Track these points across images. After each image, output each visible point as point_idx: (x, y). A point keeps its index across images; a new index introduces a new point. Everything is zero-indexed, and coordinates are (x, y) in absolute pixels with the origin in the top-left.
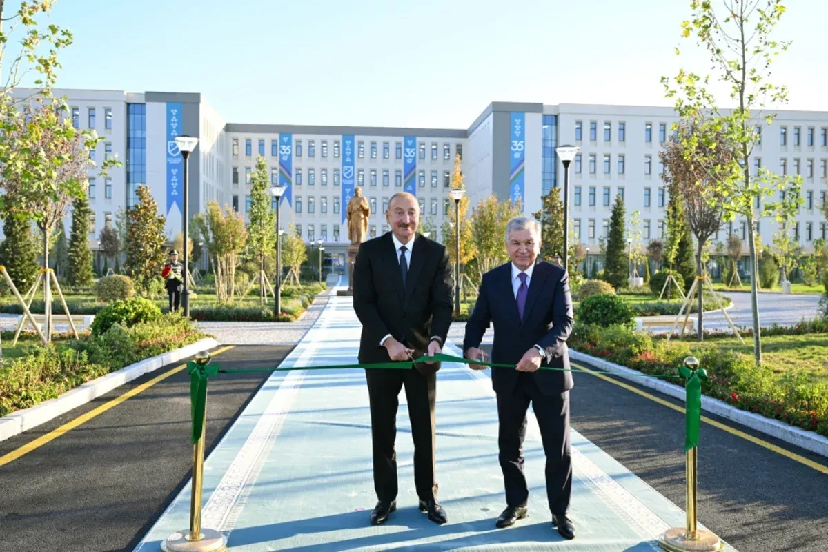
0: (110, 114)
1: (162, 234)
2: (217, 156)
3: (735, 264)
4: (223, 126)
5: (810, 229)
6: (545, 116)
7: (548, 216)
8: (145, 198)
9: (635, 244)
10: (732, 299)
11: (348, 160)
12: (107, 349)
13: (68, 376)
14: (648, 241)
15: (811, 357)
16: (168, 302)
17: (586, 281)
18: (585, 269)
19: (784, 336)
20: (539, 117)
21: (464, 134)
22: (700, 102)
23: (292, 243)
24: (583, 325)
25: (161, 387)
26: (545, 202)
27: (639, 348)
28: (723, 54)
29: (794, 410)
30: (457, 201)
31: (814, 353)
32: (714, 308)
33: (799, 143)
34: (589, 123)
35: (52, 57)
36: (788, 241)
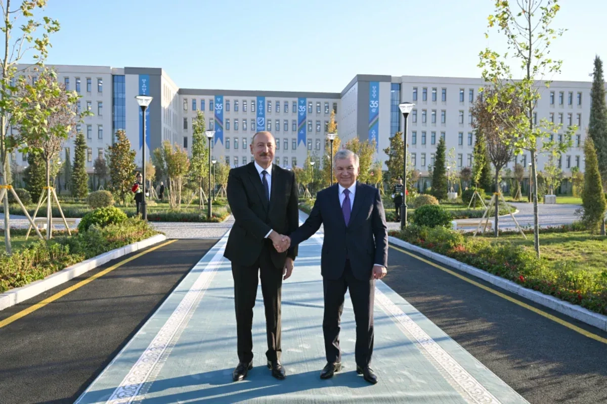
0: (101, 82)
1: (133, 163)
2: (173, 110)
3: (519, 183)
4: (177, 90)
5: (569, 160)
6: (392, 84)
7: (393, 151)
8: (122, 139)
9: (452, 170)
10: (517, 207)
11: (261, 113)
12: (84, 243)
13: (54, 263)
14: (460, 168)
15: (573, 249)
16: (136, 208)
17: (419, 195)
18: (418, 186)
19: (554, 233)
20: (388, 85)
21: (338, 96)
22: (500, 71)
23: (222, 169)
24: (416, 226)
25: (121, 270)
26: (392, 142)
27: (455, 243)
28: (516, 39)
29: (565, 289)
30: (332, 141)
31: (575, 246)
32: (505, 213)
33: (562, 103)
34: (422, 89)
35: (45, 39)
36: (555, 168)
